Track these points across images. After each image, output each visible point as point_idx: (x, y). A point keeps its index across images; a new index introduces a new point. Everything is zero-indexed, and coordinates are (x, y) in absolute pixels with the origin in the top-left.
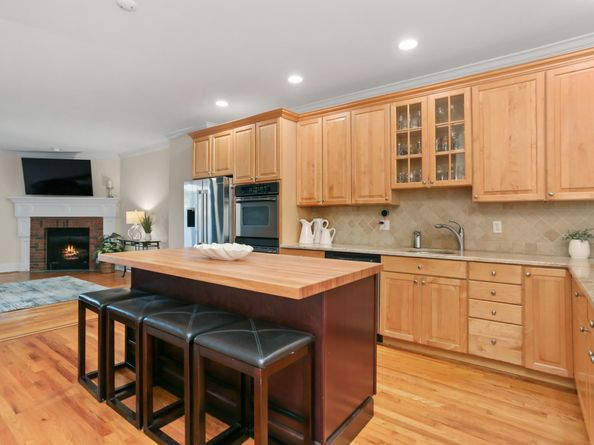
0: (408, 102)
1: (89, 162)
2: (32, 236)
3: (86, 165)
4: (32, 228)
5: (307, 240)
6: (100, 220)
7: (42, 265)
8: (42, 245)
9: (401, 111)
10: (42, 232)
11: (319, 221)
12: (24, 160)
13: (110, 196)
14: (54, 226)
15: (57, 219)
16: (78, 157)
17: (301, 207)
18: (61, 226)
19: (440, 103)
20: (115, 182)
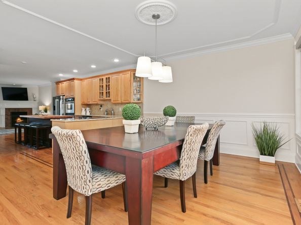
0: (101, 78)
1: (26, 88)
2: (6, 115)
3: (25, 89)
4: (6, 112)
5: (83, 113)
6: (31, 109)
7: (10, 125)
8: (9, 118)
9: (100, 79)
10: (10, 114)
11: (88, 109)
12: (2, 88)
13: (35, 101)
14: (14, 111)
15: (15, 109)
16: (23, 87)
17: (82, 104)
18: (17, 111)
19: (106, 78)
20: (37, 95)
